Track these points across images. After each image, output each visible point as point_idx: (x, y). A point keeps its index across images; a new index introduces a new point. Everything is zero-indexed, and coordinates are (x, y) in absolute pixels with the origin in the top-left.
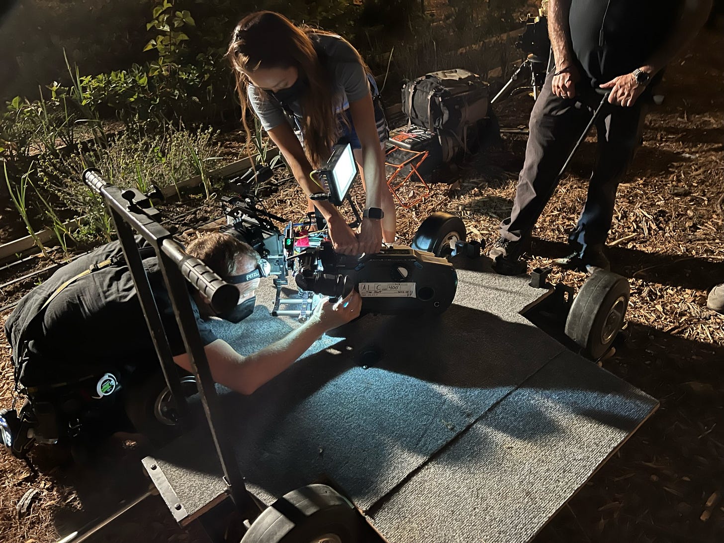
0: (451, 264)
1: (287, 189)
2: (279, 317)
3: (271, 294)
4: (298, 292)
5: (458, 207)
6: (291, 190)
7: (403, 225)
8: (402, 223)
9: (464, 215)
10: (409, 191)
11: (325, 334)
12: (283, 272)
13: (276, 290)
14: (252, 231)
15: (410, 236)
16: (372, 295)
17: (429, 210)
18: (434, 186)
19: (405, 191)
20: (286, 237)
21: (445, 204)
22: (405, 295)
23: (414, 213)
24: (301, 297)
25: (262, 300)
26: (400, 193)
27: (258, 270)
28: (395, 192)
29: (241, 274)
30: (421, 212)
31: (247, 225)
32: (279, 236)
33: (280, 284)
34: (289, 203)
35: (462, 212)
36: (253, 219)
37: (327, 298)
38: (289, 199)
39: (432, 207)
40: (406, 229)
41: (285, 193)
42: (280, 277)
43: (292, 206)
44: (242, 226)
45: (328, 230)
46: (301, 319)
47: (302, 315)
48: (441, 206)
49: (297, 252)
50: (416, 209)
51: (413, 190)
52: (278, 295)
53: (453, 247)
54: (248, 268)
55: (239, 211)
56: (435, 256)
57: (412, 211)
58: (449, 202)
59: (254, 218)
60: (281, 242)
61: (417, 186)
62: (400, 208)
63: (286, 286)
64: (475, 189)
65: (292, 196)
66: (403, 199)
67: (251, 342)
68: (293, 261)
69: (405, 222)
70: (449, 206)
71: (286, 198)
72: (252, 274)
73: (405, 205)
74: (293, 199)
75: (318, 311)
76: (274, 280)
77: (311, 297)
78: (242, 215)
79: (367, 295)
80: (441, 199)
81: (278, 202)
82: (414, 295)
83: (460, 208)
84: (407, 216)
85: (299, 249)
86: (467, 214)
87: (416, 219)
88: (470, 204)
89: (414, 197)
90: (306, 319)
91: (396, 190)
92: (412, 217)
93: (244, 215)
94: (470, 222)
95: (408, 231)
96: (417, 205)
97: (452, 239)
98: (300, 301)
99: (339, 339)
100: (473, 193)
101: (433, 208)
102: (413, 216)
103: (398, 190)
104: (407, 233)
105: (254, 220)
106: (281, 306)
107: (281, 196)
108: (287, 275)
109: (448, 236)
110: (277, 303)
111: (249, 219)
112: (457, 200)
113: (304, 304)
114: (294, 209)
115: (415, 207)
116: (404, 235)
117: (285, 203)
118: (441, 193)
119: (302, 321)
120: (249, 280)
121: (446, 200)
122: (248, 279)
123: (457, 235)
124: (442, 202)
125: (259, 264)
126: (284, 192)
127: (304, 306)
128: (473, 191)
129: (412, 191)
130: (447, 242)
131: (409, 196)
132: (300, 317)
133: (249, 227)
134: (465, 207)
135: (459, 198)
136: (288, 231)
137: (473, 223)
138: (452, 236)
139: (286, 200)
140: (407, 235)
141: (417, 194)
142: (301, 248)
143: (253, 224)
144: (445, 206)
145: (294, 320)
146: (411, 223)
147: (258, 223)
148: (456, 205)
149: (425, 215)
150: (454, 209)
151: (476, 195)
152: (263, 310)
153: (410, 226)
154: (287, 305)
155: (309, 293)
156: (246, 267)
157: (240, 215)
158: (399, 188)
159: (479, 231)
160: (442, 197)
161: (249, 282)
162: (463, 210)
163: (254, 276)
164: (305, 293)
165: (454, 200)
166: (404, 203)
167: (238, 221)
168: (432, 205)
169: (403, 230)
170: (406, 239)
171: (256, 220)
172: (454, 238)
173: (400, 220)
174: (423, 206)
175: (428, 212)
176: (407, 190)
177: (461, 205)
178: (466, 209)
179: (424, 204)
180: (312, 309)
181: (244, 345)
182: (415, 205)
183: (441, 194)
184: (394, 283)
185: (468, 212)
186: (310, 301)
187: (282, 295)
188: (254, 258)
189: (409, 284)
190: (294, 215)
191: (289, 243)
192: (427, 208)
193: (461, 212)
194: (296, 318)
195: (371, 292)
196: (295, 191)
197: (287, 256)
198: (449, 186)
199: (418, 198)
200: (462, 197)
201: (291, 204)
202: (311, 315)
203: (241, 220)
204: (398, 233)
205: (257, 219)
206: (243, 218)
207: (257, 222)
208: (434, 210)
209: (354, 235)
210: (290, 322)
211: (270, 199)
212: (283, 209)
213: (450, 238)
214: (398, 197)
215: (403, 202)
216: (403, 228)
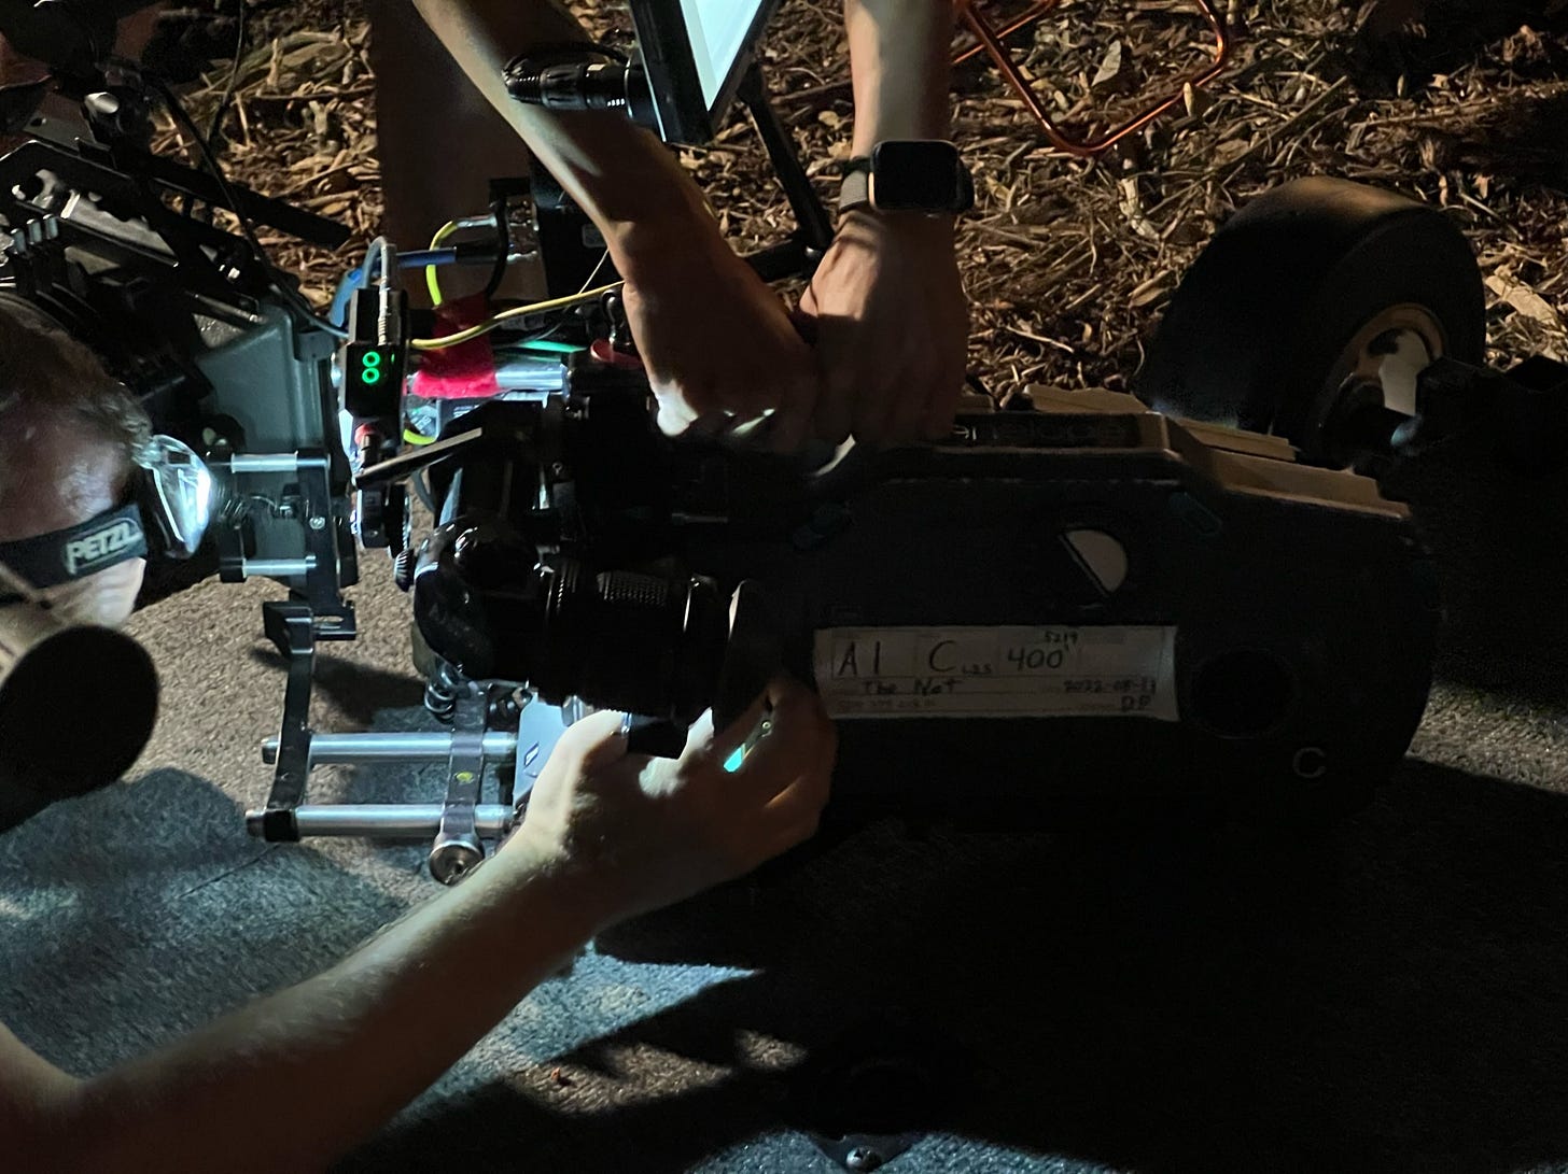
0: (1397, 511)
1: (305, 34)
2: (304, 841)
3: (243, 702)
4: (423, 688)
5: (1412, 147)
6: (333, 37)
7: (1059, 266)
8: (1057, 253)
9: (1453, 196)
10: (1093, 45)
11: (590, 946)
12: (325, 562)
13: (277, 681)
14: (130, 298)
15: (1107, 336)
16: (897, 709)
17: (1224, 171)
18: (1254, 14)
19: (1067, 44)
20: (351, 337)
21: (1326, 127)
22: (1108, 704)
23: (1129, 187)
24: (445, 720)
25: (189, 738)
26: (1039, 61)
27: (134, 508)
28: (1006, 55)
29: (33, 531)
30: (1177, 183)
31: (95, 262)
32: (301, 327)
33: (310, 636)
34: (321, 127)
35: (1443, 183)
36: (132, 224)
37: (608, 722)
38: (323, 99)
39: (1247, 147)
40: (1081, 290)
41: (296, 59)
42: (303, 591)
43: (343, 143)
44: (64, 269)
45: (618, 295)
46: (449, 855)
47: (452, 832)
48: (1305, 143)
49: (423, 427)
50: (1142, 162)
51: (1120, 36)
52: (296, 707)
53: (1398, 398)
54: (75, 498)
55: (43, 174)
56: (1300, 459)
57: (1122, 174)
58: (1357, 114)
59: (137, 218)
60: (313, 371)
61: (1144, 15)
62: (1035, 154)
63: (340, 650)
64: (1524, 30)
65: (340, 73)
66: (1060, 98)
67: (125, 1004)
68: (400, 493)
69: (1071, 242)
70: (1353, 142)
71: (300, 93)
72: (102, 536)
73: (1072, 134)
74: (347, 98)
75: (551, 803)
76: (272, 613)
77: (508, 721)
78: (61, 200)
79: (868, 709)
80: (1300, 94)
81: (251, 119)
82: (1166, 710)
83: (1428, 155)
84: (1083, 208)
85: (433, 411)
86: (1474, 192)
87: (1143, 229)
88: (1492, 124)
89: (1127, 81)
90: (477, 856)
91: (1012, 41)
92: (1115, 209)
93: (74, 201)
94: (1492, 241)
95: (1090, 303)
96: (1149, 133)
97: (1393, 349)
98: (439, 743)
99: (683, 982)
100: (1508, 57)
101: (1253, 158)
102: (1127, 209)
103: (1026, 38)
104: (1087, 311)
105: (134, 231)
106: (320, 779)
107: (270, 80)
108: (352, 577)
109: (1372, 330)
110: (293, 762)
111: (105, 222)
112: (1409, 104)
113: (462, 763)
114: (356, 161)
115: (1133, 145)
116: (1068, 325)
117: (297, 120)
118: (1301, 57)
119: (448, 869)
120: (82, 573)
121: (1337, 101)
122: (72, 568)
123: (1423, 320)
124: (1309, 118)
125: (147, 466)
126: (288, 50)
127: (465, 777)
128: (1509, 43)
129: (1116, 48)
130: (1364, 368)
131: (1097, 79)
132: (441, 842)
133: (109, 273)
134: (1459, 150)
135: (1419, 90)
136: (368, 299)
137: (1509, 249)
138: (1399, 332)
139: (304, 103)
140: (1088, 330)
141: (1150, 63)
142: (447, 406)
143: (129, 255)
144: (1328, 140)
145: (399, 863)
146: (1109, 251)
147: (163, 246)
148: (1401, 132)
149: (1202, 201)
150: (1391, 157)
151: (1527, 69)
152: (196, 804)
153: (1105, 273)
154: (351, 767)
155: (491, 695)
156: (64, 491)
157: (45, 200)
158: (1032, 27)
159: (1548, 298)
160: (1306, 83)
161: (83, 581)
162: (1445, 165)
163: (115, 545)
164: (468, 694)
165: (1386, 104)
166: (1065, 123)
167: (37, 235)
168: (1246, 134)
169: (1058, 297)
170: (1081, 354)
171: (152, 228)
172: (1409, 343)
173: (1043, 230)
174: (1188, 144)
175: (1218, 179)
176: (1083, 41)
177: (1435, 134)
178: (1470, 159)
179: (1192, 127)
180: (517, 796)
181: (84, 1024)
182: (1133, 136)
183: (1301, 66)
184: (1041, 632)
185: (1482, 182)
186: (497, 742)
187: (318, 706)
188: (110, 429)
189: (1135, 635)
190: (354, 203)
191: (371, 373)
192: (1212, 152)
193: (1430, 182)
194: (413, 853)
195: (891, 691)
196: (358, 48)
197: (361, 459)
198: (1355, 8)
199: (1153, 87)
200: (1439, 80)
201: (335, 132)
202: (506, 830)
203: (54, 231)
204: (1027, 317)
205: (159, 219)
206: (66, 214)
207: (156, 241)
208: (1256, 167)
209: (787, 325)
210: (373, 871)
211: (200, 94)
212: (283, 162)
213: (1384, 345)
214: (1026, 84)
215: (1057, 118)
216: (1062, 281)
